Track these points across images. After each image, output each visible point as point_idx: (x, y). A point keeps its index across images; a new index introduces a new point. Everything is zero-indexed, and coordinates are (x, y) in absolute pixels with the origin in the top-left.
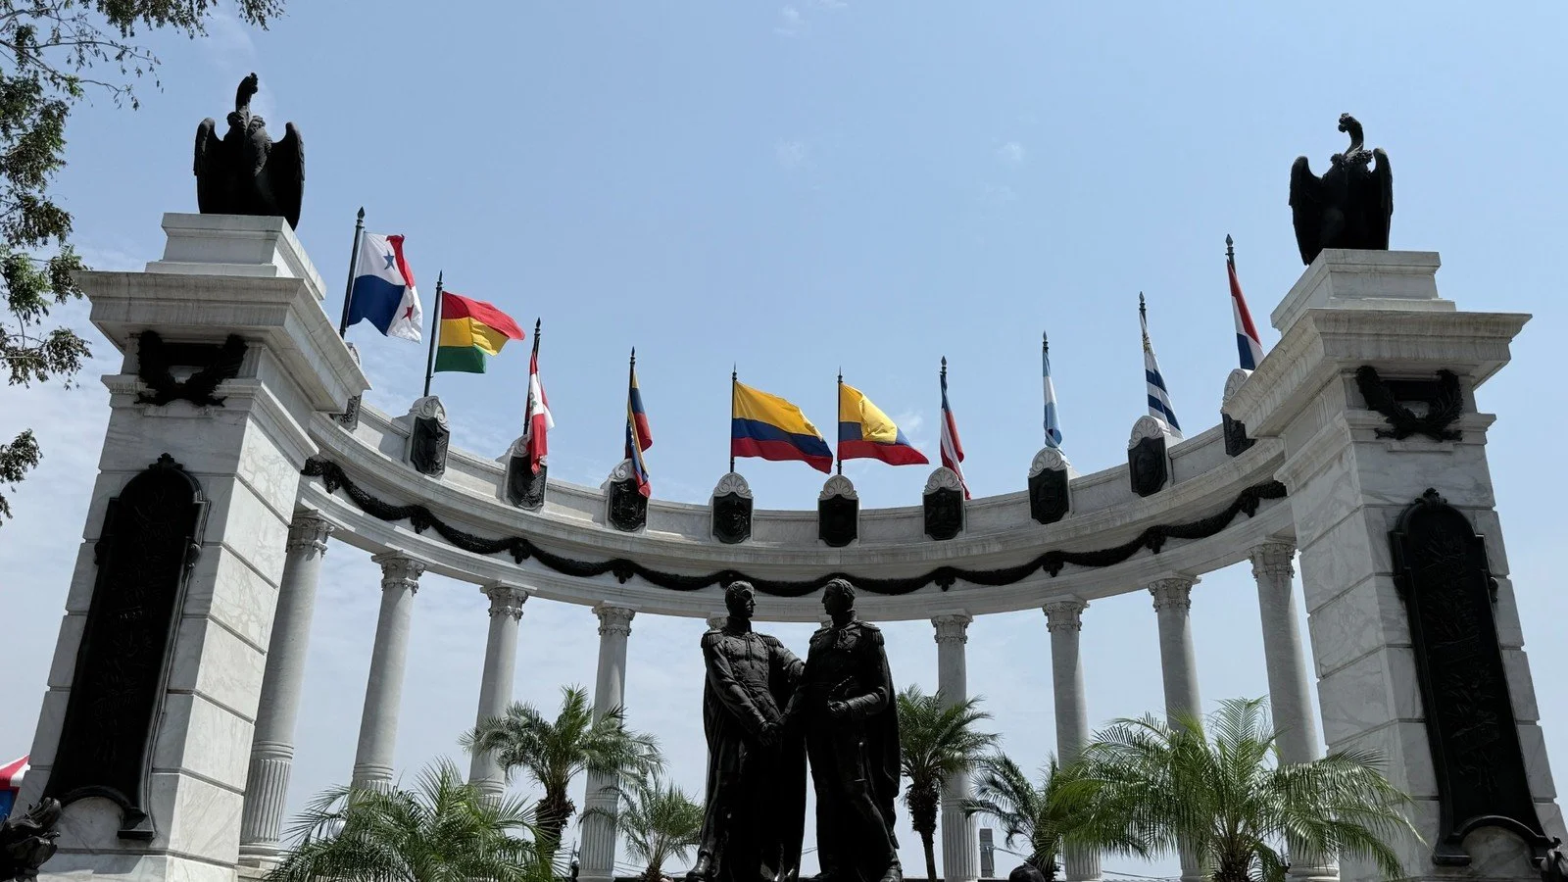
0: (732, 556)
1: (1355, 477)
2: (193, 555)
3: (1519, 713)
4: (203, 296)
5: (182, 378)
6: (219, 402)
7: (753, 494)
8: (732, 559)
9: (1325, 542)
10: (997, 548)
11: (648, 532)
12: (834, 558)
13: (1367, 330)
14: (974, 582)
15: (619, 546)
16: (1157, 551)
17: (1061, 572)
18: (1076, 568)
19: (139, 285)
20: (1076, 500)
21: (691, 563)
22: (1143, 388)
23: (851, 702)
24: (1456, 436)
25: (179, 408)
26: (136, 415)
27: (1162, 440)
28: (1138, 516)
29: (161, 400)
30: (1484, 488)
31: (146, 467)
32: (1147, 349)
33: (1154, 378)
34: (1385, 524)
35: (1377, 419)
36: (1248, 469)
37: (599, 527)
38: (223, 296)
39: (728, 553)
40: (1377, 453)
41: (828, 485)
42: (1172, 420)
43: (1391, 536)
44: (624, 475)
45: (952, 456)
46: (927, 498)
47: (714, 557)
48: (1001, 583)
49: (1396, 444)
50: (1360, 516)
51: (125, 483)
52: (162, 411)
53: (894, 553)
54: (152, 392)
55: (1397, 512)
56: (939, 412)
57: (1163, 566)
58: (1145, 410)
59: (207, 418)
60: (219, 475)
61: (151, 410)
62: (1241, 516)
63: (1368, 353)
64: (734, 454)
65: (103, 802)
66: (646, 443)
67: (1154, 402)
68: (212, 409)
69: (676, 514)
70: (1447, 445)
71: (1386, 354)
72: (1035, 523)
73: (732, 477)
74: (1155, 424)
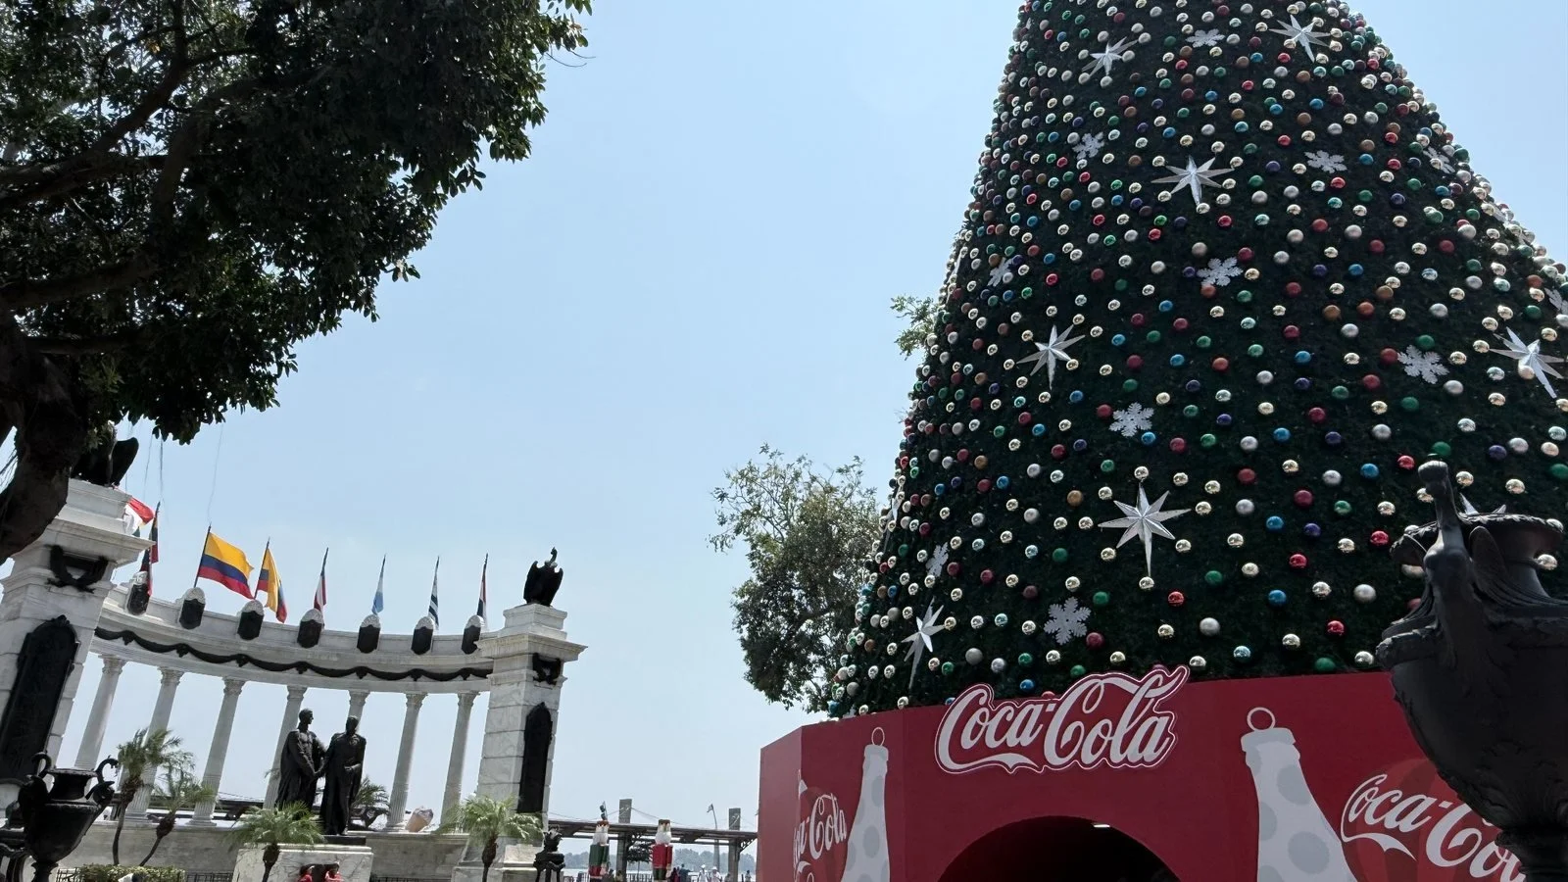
0: (190, 637)
1: (523, 694)
2: (72, 668)
3: (546, 783)
4: (99, 539)
5: (76, 577)
6: (91, 591)
7: (206, 602)
8: (188, 639)
9: (502, 710)
10: (335, 659)
11: (145, 617)
12: (244, 647)
13: (543, 642)
14: (317, 672)
15: (129, 624)
16: (415, 680)
17: (365, 678)
18: (373, 677)
19: (68, 527)
20: (381, 645)
21: (165, 638)
22: (429, 602)
23: (353, 767)
24: (555, 683)
25: (69, 590)
26: (45, 590)
27: (432, 631)
28: (412, 663)
29: (61, 584)
30: (557, 703)
31: (50, 619)
32: (435, 584)
33: (434, 599)
34: (527, 711)
35: (535, 674)
36: (470, 661)
37: (121, 611)
38: (110, 541)
39: (188, 635)
40: (531, 686)
41: (249, 604)
42: (437, 622)
43: (527, 717)
44: (141, 581)
45: (320, 602)
46: (302, 623)
47: (180, 637)
48: (331, 676)
49: (538, 684)
50: (520, 708)
51: (36, 627)
52: (60, 590)
53: (279, 650)
54: (57, 580)
55: (531, 708)
56: (319, 578)
57: (416, 689)
58: (426, 613)
59: (83, 598)
60: (86, 628)
61: (54, 589)
62: (460, 678)
63: (540, 650)
64: (198, 575)
65: (13, 786)
66: (155, 560)
67: (432, 610)
68: (87, 594)
69: (163, 607)
70: (551, 686)
71: (545, 652)
72: (357, 650)
73: (196, 590)
74: (430, 622)
